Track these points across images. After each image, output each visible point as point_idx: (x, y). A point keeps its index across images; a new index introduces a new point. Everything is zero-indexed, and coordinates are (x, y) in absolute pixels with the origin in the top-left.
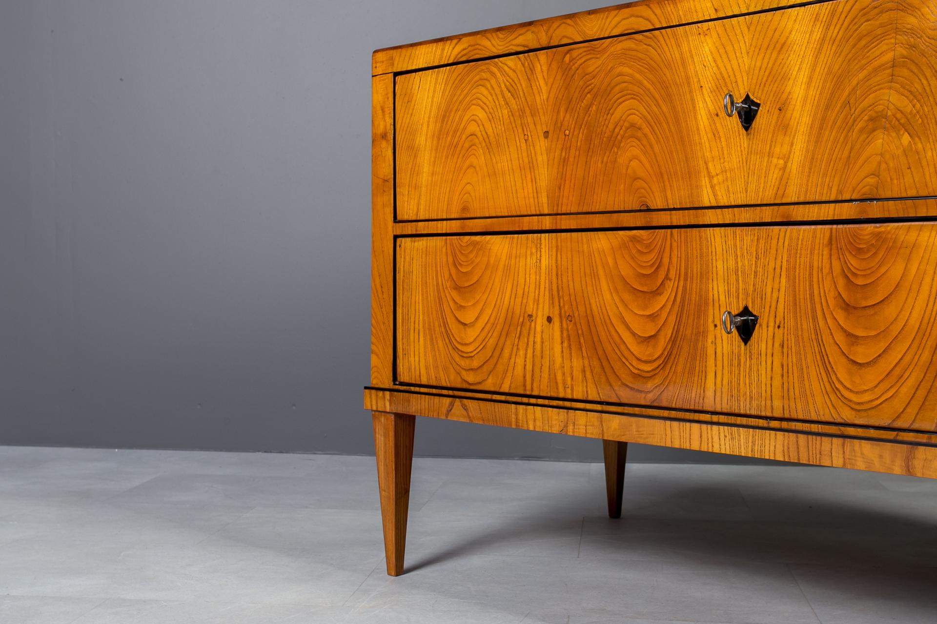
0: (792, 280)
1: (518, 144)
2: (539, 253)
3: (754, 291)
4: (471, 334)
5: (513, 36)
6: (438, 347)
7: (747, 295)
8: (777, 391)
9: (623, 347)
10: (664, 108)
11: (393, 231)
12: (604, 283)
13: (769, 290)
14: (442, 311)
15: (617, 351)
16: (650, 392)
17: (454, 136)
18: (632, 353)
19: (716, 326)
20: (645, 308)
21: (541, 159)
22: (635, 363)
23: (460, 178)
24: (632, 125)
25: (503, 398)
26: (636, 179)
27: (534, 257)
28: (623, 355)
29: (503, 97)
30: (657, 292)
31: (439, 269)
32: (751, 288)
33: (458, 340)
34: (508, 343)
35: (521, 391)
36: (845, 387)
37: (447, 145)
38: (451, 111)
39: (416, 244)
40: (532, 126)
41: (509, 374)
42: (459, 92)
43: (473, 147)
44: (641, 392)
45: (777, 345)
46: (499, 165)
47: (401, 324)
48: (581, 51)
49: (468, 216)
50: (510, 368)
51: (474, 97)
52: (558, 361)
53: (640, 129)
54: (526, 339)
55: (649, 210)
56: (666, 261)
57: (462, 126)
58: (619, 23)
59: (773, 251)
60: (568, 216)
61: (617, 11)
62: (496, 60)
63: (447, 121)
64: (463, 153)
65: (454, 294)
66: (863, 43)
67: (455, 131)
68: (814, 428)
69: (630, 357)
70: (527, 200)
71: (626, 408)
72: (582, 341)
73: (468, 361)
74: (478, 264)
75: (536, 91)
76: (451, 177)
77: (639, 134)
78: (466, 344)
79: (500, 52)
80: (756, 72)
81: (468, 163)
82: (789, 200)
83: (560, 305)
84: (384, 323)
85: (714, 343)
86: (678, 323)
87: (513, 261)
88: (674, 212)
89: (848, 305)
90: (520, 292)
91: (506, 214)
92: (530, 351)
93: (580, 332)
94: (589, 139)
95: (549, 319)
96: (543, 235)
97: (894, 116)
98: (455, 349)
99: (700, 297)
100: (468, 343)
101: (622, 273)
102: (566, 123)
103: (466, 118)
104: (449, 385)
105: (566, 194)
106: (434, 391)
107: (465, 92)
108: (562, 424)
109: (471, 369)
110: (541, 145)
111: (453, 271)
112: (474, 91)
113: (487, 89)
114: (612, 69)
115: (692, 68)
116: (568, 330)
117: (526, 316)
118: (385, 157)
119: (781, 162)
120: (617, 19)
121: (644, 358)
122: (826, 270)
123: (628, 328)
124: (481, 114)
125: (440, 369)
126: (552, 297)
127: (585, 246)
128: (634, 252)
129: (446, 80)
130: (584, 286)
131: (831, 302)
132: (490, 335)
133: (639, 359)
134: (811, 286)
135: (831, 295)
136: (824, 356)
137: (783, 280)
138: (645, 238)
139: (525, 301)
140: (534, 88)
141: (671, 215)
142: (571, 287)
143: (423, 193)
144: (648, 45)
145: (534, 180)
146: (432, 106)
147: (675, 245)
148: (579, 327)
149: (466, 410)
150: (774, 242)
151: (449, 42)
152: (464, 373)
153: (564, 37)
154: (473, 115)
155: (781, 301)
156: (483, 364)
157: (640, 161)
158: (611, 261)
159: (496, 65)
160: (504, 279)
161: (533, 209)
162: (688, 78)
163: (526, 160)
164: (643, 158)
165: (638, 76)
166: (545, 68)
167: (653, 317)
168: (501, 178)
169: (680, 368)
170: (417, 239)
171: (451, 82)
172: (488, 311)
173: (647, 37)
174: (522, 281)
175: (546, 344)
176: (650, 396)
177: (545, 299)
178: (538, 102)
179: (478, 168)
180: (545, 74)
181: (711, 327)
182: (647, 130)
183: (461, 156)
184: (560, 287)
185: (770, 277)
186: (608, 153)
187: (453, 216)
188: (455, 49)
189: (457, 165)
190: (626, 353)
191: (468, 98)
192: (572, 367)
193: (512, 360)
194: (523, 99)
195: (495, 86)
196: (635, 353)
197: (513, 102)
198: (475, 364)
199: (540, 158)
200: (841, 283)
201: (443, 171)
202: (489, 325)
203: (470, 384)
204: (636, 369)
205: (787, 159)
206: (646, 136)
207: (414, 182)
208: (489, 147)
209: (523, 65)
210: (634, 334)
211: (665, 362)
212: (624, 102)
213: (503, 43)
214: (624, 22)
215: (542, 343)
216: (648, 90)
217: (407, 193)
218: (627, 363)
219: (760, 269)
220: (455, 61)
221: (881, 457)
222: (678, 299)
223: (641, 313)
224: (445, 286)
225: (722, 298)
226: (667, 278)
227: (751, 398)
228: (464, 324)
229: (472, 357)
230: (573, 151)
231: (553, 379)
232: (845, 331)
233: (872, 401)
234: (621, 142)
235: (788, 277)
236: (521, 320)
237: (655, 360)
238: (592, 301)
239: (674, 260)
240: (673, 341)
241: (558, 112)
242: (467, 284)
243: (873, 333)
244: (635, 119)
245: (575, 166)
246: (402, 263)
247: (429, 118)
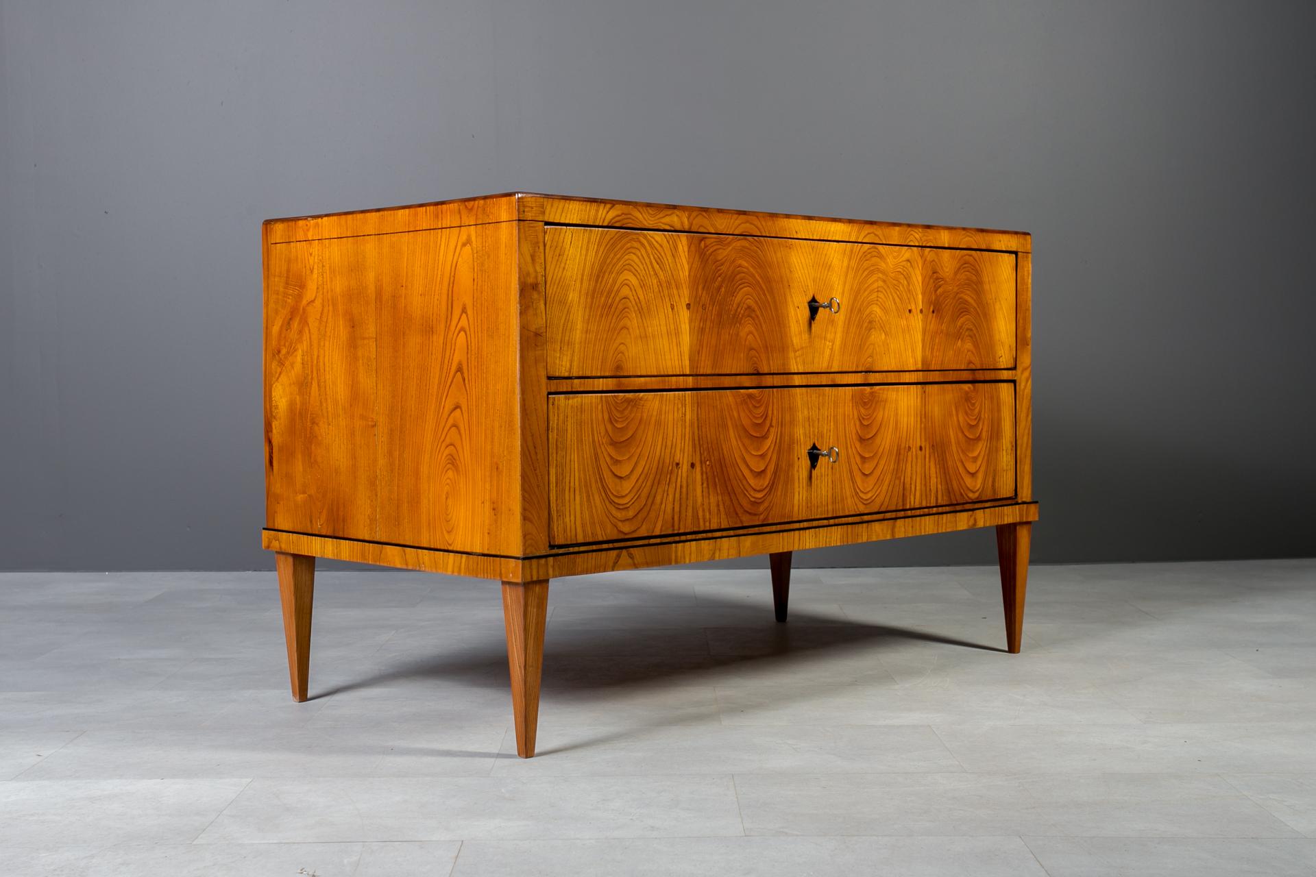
0: (836, 422)
1: (666, 312)
2: (684, 408)
3: (818, 432)
4: (627, 486)
5: (661, 215)
6: (595, 503)
7: (815, 435)
8: (830, 501)
9: (744, 482)
10: (768, 297)
11: (547, 389)
12: (731, 431)
13: (825, 431)
14: (599, 467)
15: (741, 486)
16: (761, 514)
17: (608, 296)
18: (750, 484)
19: (799, 459)
20: (758, 450)
21: (685, 327)
22: (752, 493)
23: (614, 337)
24: (749, 307)
25: (658, 541)
26: (751, 349)
27: (680, 412)
28: (745, 488)
29: (653, 267)
30: (765, 437)
31: (595, 426)
32: (817, 430)
33: (615, 493)
34: (660, 490)
35: (670, 532)
36: (860, 490)
37: (601, 305)
38: (605, 272)
39: (570, 401)
40: (677, 297)
41: (661, 519)
42: (612, 255)
43: (626, 310)
44: (755, 515)
45: (830, 468)
46: (650, 329)
47: (555, 485)
48: (713, 240)
49: (622, 374)
50: (662, 513)
51: (627, 262)
52: (699, 500)
53: (754, 311)
54: (674, 485)
55: (758, 374)
56: (770, 412)
57: (615, 289)
58: (739, 225)
59: (826, 404)
60: (706, 377)
61: (737, 216)
62: (645, 232)
63: (601, 282)
64: (616, 314)
65: (611, 450)
66: (866, 273)
67: (610, 292)
68: (850, 520)
69: (749, 489)
70: (673, 362)
71: (750, 529)
72: (717, 480)
73: (624, 513)
74: (632, 419)
75: (679, 268)
76: (605, 336)
77: (753, 315)
78: (623, 497)
79: (650, 227)
80: (818, 280)
81: (622, 324)
82: (833, 370)
83: (700, 452)
84: (538, 486)
85: (798, 471)
86: (778, 459)
87: (663, 416)
88: (775, 376)
89: (861, 438)
90: (669, 444)
91: (656, 374)
92: (677, 495)
93: (715, 473)
94: (720, 315)
95: (693, 465)
96: (687, 392)
97: (879, 321)
98: (612, 502)
99: (790, 438)
100: (624, 495)
101: (744, 423)
102: (703, 299)
103: (619, 282)
104: (605, 539)
105: (703, 358)
106: (594, 547)
107: (618, 256)
108: (711, 553)
109: (628, 520)
110: (685, 315)
111: (609, 427)
112: (626, 257)
113: (638, 257)
114: (734, 261)
115: (784, 270)
116: (707, 473)
117: (674, 464)
118: (536, 309)
119: (831, 344)
120: (738, 222)
121: (758, 489)
122: (851, 417)
123: (748, 466)
124: (634, 281)
125: (597, 525)
126: (694, 446)
127: (718, 402)
128: (751, 406)
129: (599, 242)
130: (718, 434)
131: (854, 437)
132: (644, 485)
133: (755, 490)
134: (845, 427)
135: (854, 432)
136: (851, 472)
137: (832, 424)
138: (757, 395)
139: (673, 451)
140: (679, 265)
141: (773, 378)
142: (709, 436)
143: (576, 350)
144: (758, 248)
145: (679, 344)
146: (585, 264)
147: (775, 400)
148: (714, 468)
149: (631, 558)
150: (827, 398)
151: (602, 205)
152: (620, 524)
153: (701, 226)
154: (626, 280)
155: (831, 438)
156: (638, 513)
157: (754, 336)
158: (736, 414)
159: (645, 236)
160: (655, 432)
161: (678, 370)
162: (781, 277)
163: (672, 327)
164: (756, 334)
165: (752, 269)
166: (686, 249)
167: (762, 456)
168: (652, 341)
169: (779, 493)
170: (571, 396)
171: (604, 244)
172: (642, 463)
173: (757, 241)
174: (671, 434)
175: (691, 487)
176: (762, 517)
177: (688, 448)
178: (682, 276)
179: (631, 330)
180: (686, 254)
181: (796, 459)
182: (758, 313)
183: (615, 318)
184: (701, 437)
185: (826, 422)
186: (733, 327)
187: (607, 374)
188: (610, 212)
189: (612, 325)
190: (747, 487)
191: (621, 263)
192: (709, 503)
193: (663, 506)
194: (670, 272)
195: (645, 256)
196: (752, 485)
197: (661, 274)
198: (631, 513)
199: (683, 326)
200: (858, 423)
201: (597, 329)
202: (643, 476)
203: (626, 534)
204: (754, 498)
205: (833, 342)
206: (757, 317)
207: (567, 338)
208: (640, 311)
209: (669, 243)
210: (751, 471)
211: (771, 490)
212: (742, 288)
213: (653, 219)
214: (743, 225)
215: (687, 486)
216: (759, 282)
217: (559, 348)
218: (747, 494)
219: (821, 417)
220: (610, 225)
221: (883, 530)
222: (778, 441)
223: (755, 454)
224: (601, 442)
225: (802, 438)
226: (771, 426)
227: (817, 507)
228: (621, 478)
229: (627, 508)
230: (708, 323)
231: (695, 516)
232: (860, 455)
233: (871, 498)
234: (741, 321)
235: (834, 421)
236: (670, 468)
237: (764, 489)
238: (724, 447)
239: (775, 412)
240: (775, 473)
241: (697, 288)
242: (622, 439)
243: (871, 455)
244: (750, 302)
245: (710, 336)
246: (556, 421)
247: (583, 276)
